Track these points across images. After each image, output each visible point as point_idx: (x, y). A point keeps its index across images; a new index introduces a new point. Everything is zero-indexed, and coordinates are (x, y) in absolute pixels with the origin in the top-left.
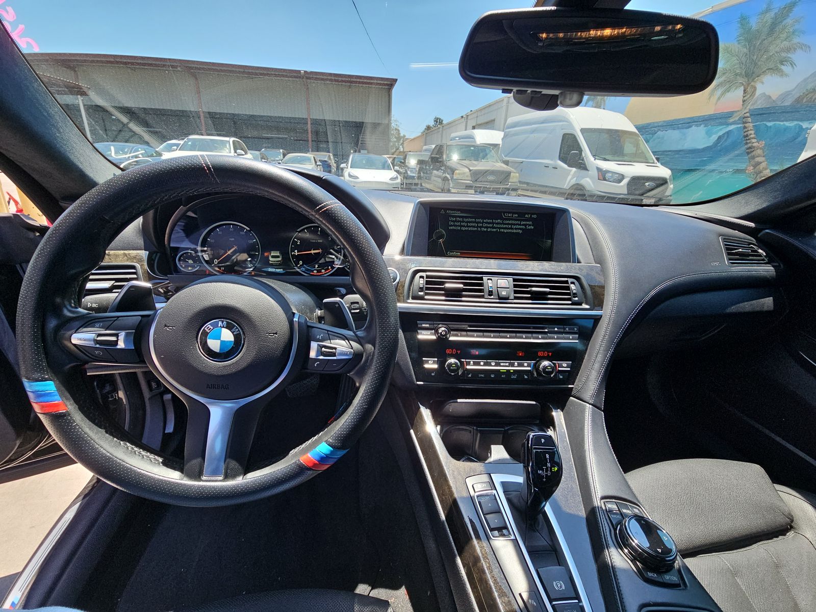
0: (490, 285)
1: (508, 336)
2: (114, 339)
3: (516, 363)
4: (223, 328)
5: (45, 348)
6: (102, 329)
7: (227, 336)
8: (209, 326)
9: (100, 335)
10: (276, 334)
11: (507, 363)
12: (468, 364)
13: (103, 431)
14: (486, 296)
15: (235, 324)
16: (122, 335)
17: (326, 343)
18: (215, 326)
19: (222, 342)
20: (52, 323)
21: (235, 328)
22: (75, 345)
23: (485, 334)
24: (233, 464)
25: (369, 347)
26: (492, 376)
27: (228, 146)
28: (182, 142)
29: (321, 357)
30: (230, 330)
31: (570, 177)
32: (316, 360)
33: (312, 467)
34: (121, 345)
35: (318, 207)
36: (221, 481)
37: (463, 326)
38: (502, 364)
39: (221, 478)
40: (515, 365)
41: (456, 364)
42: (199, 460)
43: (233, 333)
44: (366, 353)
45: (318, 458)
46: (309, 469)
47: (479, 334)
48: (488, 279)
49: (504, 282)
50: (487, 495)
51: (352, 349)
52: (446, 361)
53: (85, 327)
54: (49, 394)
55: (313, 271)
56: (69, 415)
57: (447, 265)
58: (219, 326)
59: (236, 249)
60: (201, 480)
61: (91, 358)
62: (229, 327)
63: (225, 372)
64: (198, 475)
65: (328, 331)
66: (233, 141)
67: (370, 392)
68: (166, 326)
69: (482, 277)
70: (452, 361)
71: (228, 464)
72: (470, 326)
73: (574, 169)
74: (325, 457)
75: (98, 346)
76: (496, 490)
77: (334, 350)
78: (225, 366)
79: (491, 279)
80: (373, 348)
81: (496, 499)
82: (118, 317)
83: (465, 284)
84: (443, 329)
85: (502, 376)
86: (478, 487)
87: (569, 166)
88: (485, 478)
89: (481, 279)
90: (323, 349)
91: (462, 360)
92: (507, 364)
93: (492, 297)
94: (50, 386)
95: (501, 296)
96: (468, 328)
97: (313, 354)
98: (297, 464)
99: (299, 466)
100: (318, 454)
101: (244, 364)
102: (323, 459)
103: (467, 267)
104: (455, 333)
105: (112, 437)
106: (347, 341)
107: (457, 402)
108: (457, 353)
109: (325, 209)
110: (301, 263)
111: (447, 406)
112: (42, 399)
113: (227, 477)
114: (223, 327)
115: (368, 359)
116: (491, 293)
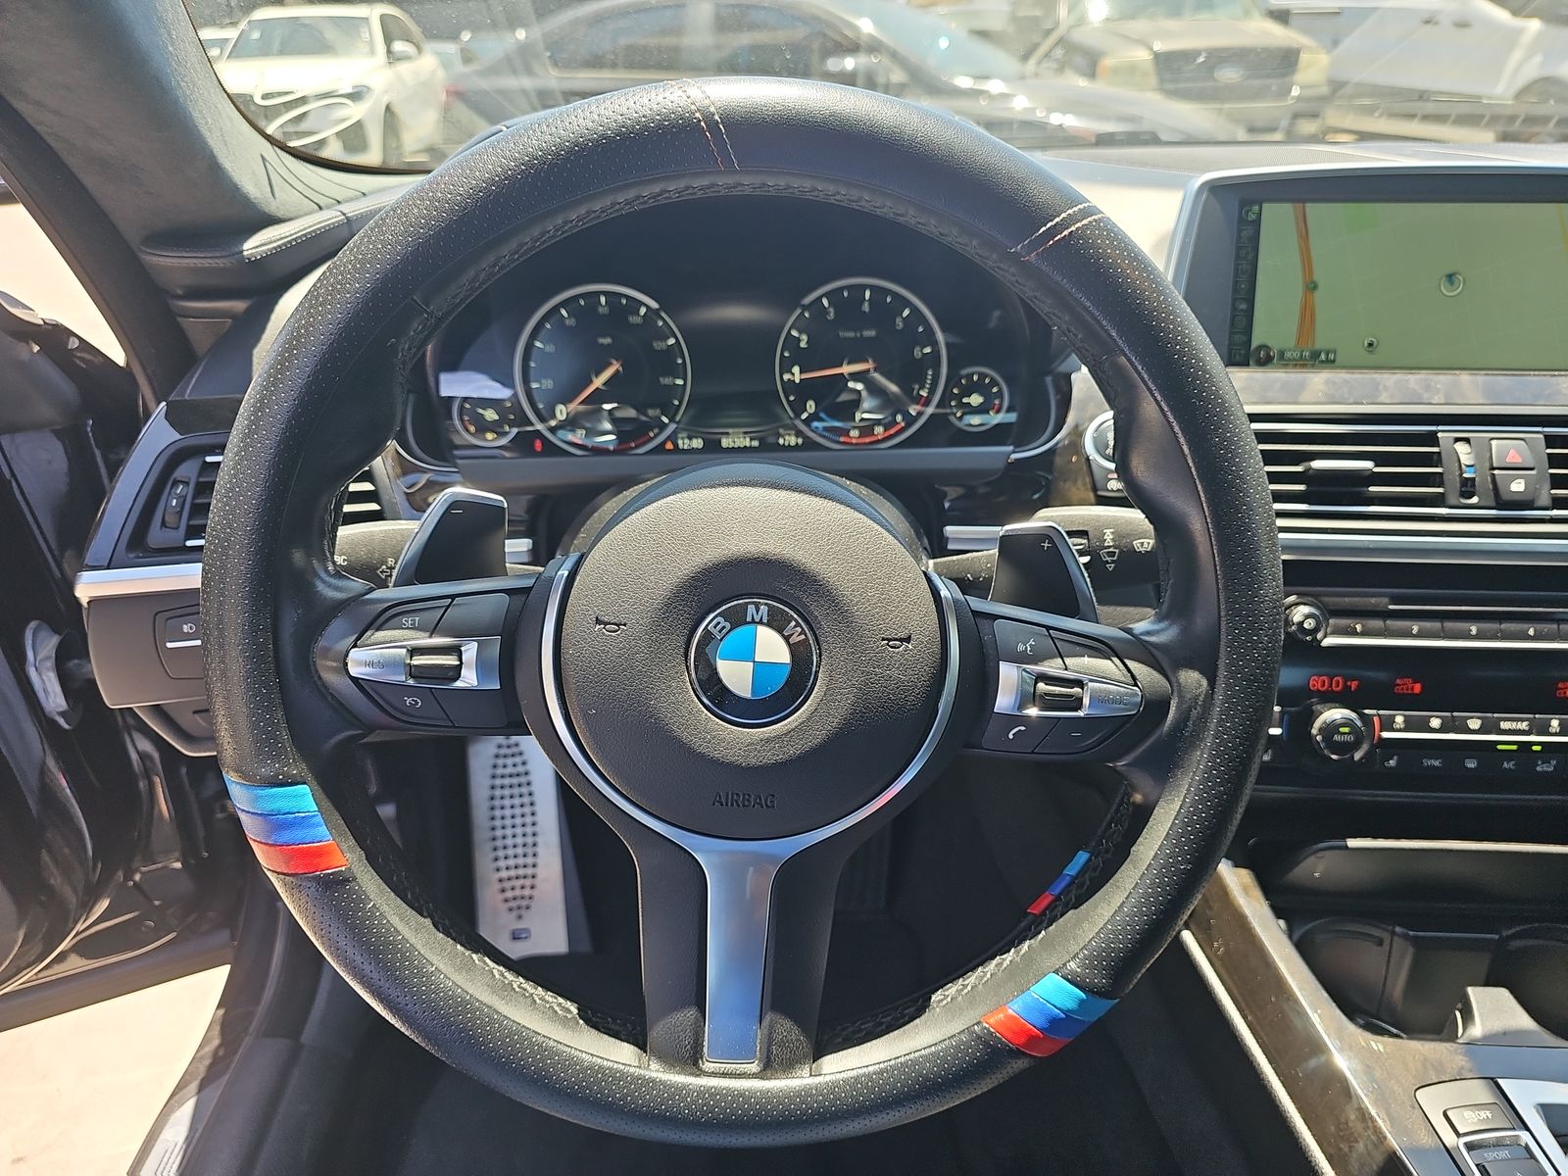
0: (1465, 460)
1: (1531, 632)
2: (451, 660)
3: (1555, 723)
4: (760, 628)
5: (283, 689)
6: (422, 634)
7: (772, 647)
8: (719, 619)
9: (414, 651)
10: (908, 639)
11: (1522, 720)
12: (1388, 725)
13: (428, 922)
14: (1452, 499)
15: (793, 614)
16: (470, 650)
17: (1052, 667)
18: (737, 619)
19: (760, 668)
20: (290, 620)
21: (793, 623)
22: (355, 680)
23: (1449, 625)
24: (786, 1028)
25: (1192, 679)
26: (1471, 764)
27: (366, 35)
28: (232, 34)
29: (1033, 712)
30: (780, 631)
31: (1517, 55)
32: (1012, 720)
33: (1025, 1045)
34: (469, 679)
35: (1044, 229)
36: (754, 1076)
37: (1373, 600)
38: (1504, 725)
39: (754, 1067)
40: (1551, 730)
41: (1348, 723)
42: (691, 1013)
43: (787, 639)
44: (1181, 697)
45: (1041, 1021)
46: (1017, 1053)
47: (1428, 625)
48: (1457, 440)
49: (1512, 448)
50: (1498, 1144)
51: (1136, 685)
52: (1312, 716)
53: (378, 630)
54: (303, 822)
55: (846, 433)
56: (355, 879)
57: (1305, 396)
58: (749, 619)
59: (617, 371)
60: (701, 1073)
61: (398, 719)
62: (777, 623)
63: (769, 757)
64: (690, 1058)
65: (1048, 628)
66: (383, 18)
67: (1200, 821)
68: (598, 621)
69: (1436, 432)
70: (1335, 714)
71: (771, 1027)
72: (1396, 600)
73: (1534, 25)
74: (1062, 1019)
75: (411, 682)
76: (1527, 1129)
77: (1077, 690)
78: (768, 740)
79: (1467, 440)
80: (1205, 683)
81: (1532, 1156)
82: (453, 597)
83: (1380, 459)
84: (1305, 610)
85: (1505, 765)
86: (1467, 1121)
87: (1515, 13)
88: (1480, 1092)
89: (1432, 439)
90: (1041, 686)
91: (1367, 711)
92: (1524, 726)
93: (1475, 500)
94: (303, 799)
95: (1505, 496)
96: (1391, 607)
97: (1004, 702)
98: (979, 1037)
99: (986, 1044)
100: (1042, 1010)
101: (817, 736)
102: (1058, 1024)
103: (1381, 400)
104: (1344, 622)
105: (452, 942)
106: (1115, 659)
107: (1347, 847)
108: (1347, 688)
109: (1066, 233)
110: (811, 406)
111: (1311, 860)
112: (286, 836)
113: (769, 1068)
114: (761, 622)
115: (1187, 719)
116: (1468, 488)
